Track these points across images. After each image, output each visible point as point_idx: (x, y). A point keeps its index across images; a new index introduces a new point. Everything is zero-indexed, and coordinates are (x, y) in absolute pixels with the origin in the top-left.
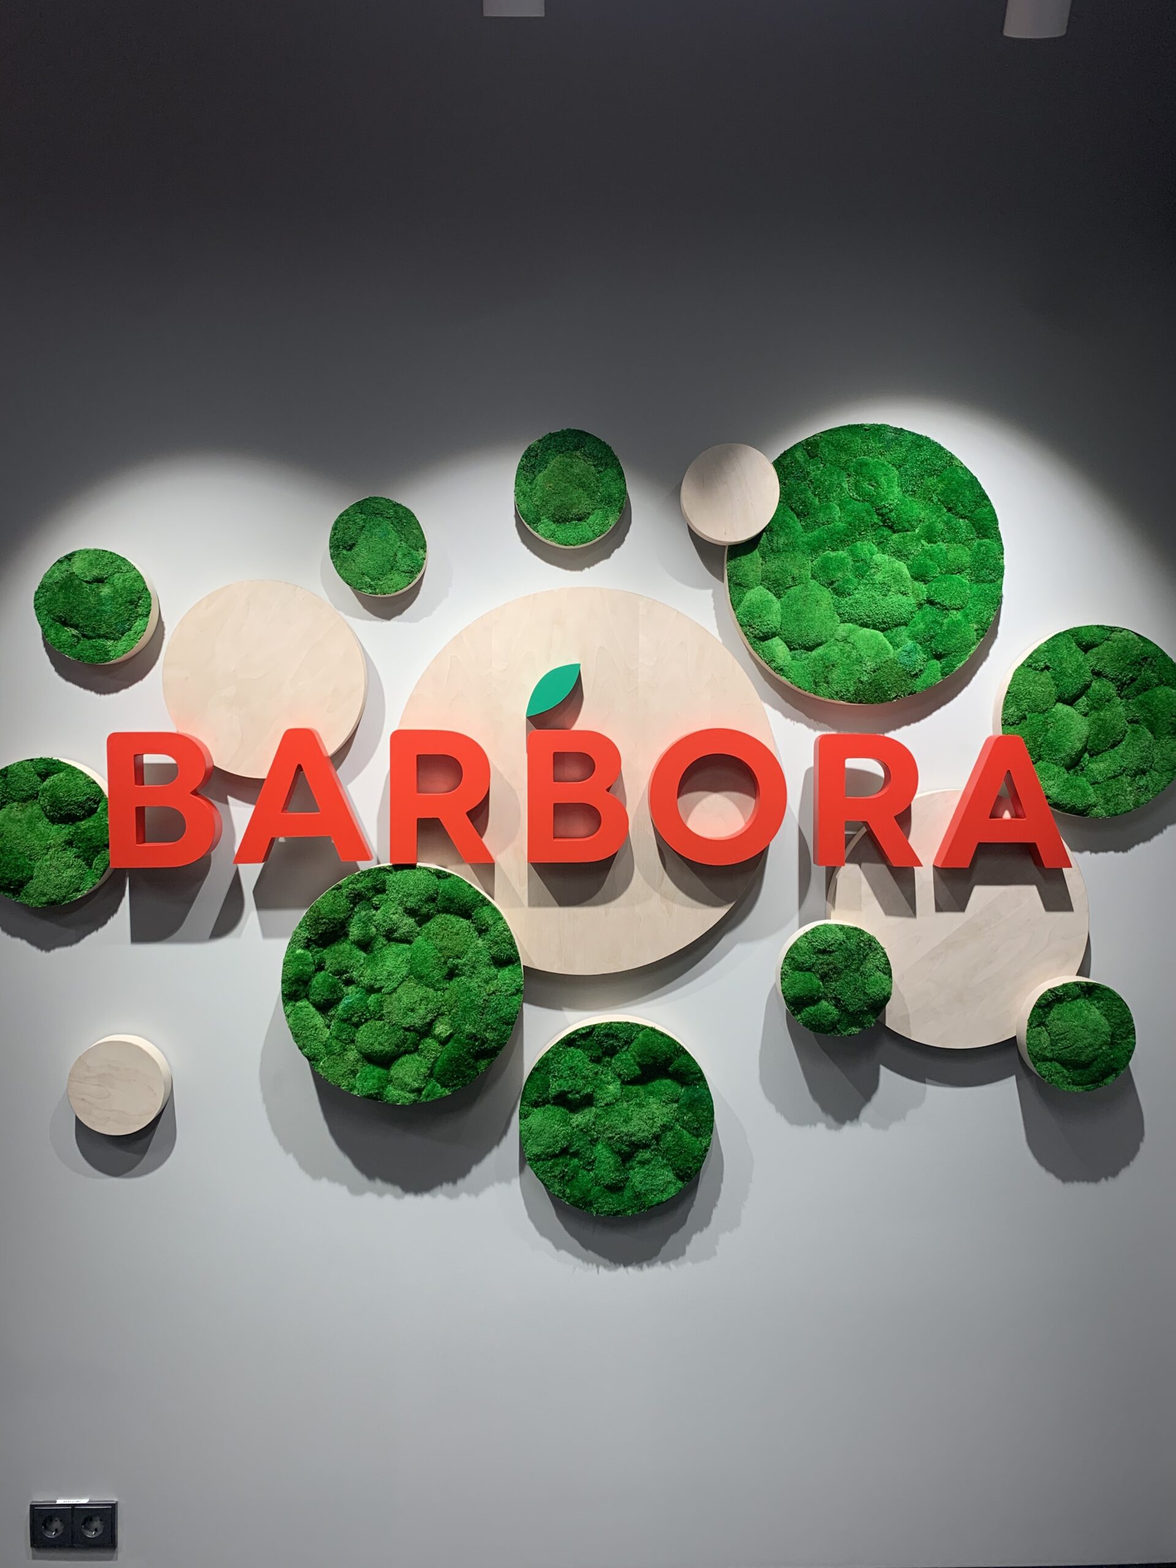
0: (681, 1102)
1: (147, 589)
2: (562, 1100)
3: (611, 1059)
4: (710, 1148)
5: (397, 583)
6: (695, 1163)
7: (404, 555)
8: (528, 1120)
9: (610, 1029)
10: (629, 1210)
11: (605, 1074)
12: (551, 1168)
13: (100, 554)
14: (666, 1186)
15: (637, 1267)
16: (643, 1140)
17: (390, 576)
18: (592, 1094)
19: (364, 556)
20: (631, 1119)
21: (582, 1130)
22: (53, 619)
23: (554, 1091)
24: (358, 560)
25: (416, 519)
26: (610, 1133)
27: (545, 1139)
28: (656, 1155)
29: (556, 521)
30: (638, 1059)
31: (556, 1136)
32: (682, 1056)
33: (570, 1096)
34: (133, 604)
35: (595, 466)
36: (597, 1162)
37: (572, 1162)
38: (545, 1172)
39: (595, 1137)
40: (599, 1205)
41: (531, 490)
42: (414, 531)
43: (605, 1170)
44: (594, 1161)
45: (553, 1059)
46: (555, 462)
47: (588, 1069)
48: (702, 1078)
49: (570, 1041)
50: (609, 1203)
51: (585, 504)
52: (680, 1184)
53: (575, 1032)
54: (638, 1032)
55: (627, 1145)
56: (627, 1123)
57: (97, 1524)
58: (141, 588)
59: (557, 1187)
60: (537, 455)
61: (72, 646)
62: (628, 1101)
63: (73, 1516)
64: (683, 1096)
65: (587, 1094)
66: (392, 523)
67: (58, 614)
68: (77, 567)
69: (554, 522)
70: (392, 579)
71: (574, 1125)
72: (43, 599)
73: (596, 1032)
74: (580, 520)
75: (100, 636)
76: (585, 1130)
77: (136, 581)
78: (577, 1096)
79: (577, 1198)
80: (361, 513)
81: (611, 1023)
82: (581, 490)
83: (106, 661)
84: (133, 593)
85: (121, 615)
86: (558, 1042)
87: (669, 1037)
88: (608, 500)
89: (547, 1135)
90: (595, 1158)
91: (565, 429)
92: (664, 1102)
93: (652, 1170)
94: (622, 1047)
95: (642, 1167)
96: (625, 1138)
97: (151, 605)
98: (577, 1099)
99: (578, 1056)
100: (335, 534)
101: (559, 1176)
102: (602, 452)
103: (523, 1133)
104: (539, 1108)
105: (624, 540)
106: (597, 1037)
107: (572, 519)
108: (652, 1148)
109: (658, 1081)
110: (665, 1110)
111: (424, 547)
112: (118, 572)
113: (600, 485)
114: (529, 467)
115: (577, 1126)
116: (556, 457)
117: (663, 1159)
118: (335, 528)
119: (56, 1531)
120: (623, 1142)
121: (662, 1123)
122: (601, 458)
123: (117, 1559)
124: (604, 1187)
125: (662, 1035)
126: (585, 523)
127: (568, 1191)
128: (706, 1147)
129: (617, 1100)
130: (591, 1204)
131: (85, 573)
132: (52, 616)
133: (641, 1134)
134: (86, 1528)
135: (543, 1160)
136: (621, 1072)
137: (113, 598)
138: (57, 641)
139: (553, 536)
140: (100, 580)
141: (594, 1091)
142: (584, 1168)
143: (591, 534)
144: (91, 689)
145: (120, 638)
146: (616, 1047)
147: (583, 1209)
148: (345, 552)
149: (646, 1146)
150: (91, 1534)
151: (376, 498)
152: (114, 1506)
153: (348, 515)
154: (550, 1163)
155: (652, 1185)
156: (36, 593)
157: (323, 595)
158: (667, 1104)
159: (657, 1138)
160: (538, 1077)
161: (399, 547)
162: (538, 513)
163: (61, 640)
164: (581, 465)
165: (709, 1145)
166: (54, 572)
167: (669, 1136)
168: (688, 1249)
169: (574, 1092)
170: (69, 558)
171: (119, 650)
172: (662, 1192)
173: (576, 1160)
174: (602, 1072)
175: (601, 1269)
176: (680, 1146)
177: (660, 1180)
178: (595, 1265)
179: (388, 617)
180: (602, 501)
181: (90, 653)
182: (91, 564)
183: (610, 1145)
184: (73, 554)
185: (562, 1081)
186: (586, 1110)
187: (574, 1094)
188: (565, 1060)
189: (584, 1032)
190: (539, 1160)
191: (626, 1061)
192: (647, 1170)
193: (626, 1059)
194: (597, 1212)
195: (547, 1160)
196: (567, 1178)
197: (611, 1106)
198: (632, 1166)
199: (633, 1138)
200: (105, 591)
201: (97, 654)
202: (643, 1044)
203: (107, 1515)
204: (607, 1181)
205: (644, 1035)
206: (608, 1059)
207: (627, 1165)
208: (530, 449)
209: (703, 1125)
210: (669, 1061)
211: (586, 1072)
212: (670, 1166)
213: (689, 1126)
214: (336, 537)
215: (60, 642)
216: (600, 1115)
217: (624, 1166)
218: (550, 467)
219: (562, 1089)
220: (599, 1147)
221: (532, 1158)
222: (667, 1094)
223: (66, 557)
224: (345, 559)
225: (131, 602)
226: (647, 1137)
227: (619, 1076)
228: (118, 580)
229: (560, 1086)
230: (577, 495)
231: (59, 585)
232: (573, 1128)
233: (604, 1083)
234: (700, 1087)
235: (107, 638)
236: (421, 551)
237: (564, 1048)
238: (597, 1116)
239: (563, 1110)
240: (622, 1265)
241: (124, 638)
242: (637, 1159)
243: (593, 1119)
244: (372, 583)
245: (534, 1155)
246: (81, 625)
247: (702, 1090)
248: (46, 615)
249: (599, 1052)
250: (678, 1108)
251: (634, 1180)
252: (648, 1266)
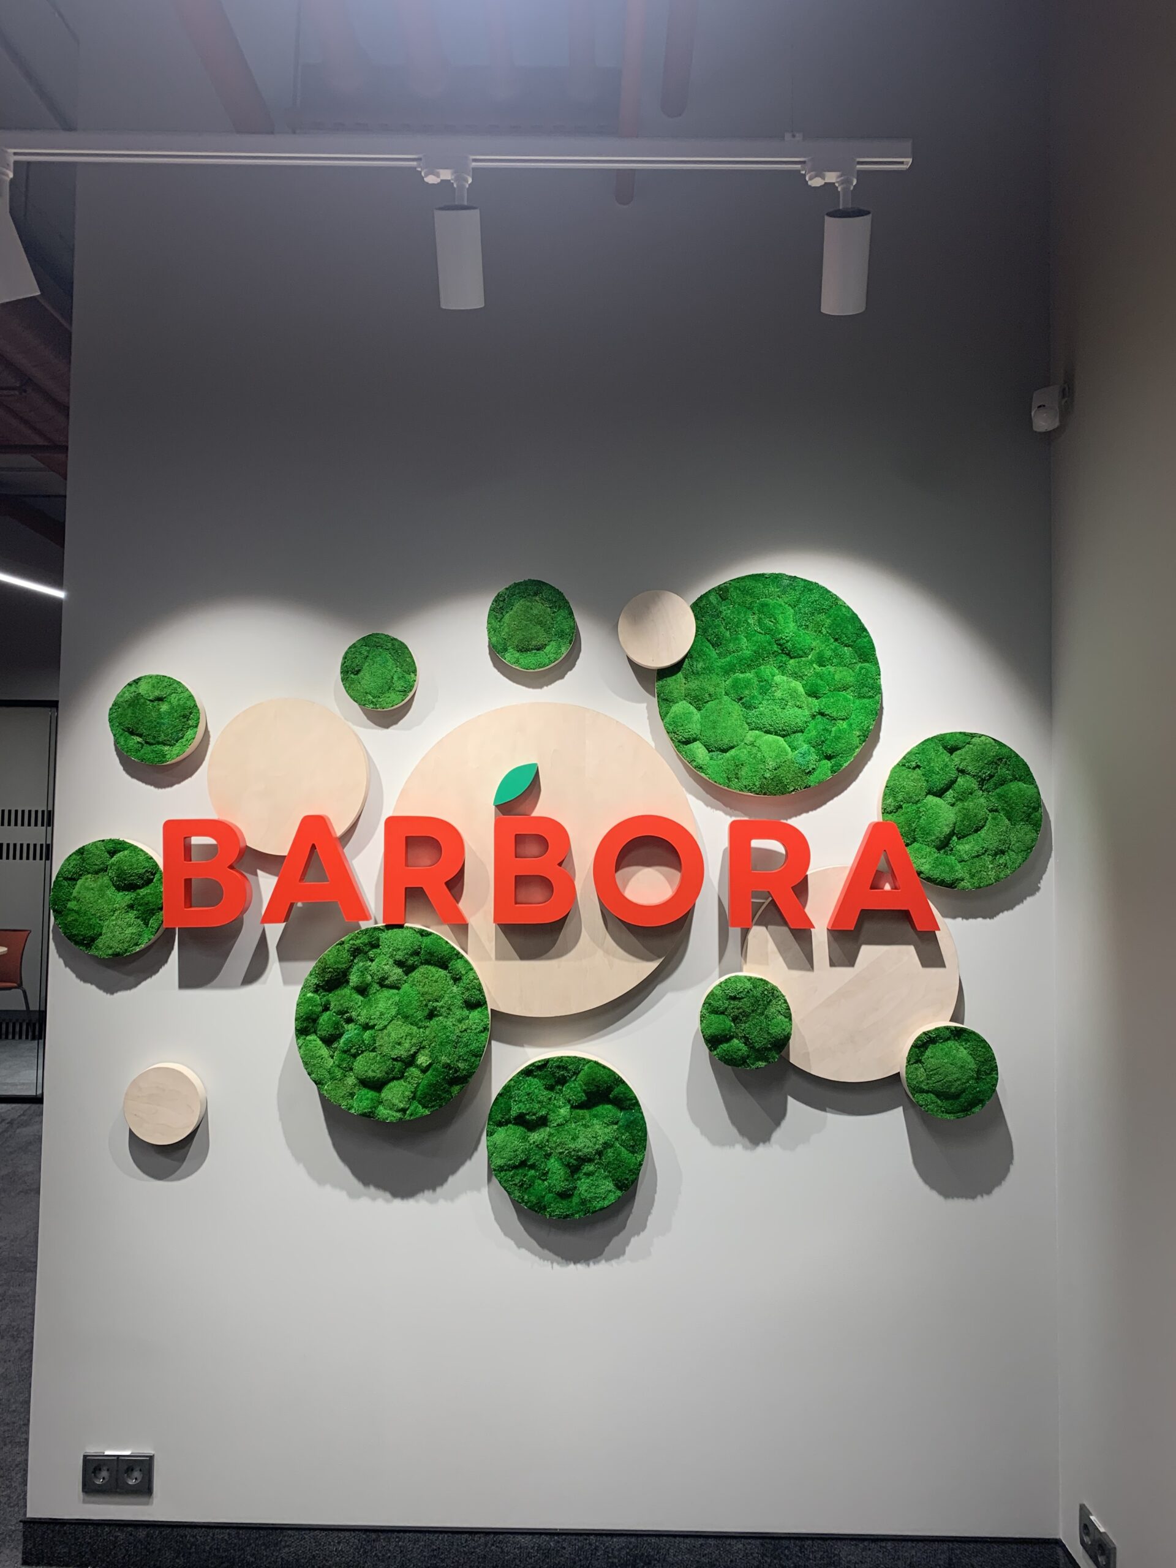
0: (620, 1123)
1: (196, 706)
2: (521, 1120)
3: (563, 1087)
4: (644, 1163)
5: (394, 700)
6: (631, 1175)
7: (399, 678)
8: (494, 1136)
9: (561, 1061)
10: (577, 1214)
11: (557, 1100)
12: (512, 1177)
13: (161, 679)
14: (607, 1194)
15: (584, 1265)
16: (588, 1154)
17: (387, 695)
18: (546, 1117)
19: (367, 679)
20: (578, 1137)
21: (537, 1146)
22: (123, 730)
23: (514, 1112)
24: (363, 682)
25: (408, 650)
26: (561, 1149)
27: (507, 1154)
28: (599, 1168)
29: (520, 651)
30: (584, 1087)
31: (516, 1150)
32: (621, 1085)
33: (527, 1117)
34: (185, 718)
35: (550, 607)
36: (550, 1173)
37: (529, 1173)
38: (507, 1181)
39: (549, 1152)
40: (551, 1209)
41: (500, 626)
42: (407, 659)
43: (556, 1180)
44: (547, 1172)
45: (514, 1086)
46: (519, 605)
47: (543, 1095)
48: (637, 1104)
49: (528, 1072)
50: (559, 1208)
51: (542, 638)
52: (619, 1193)
53: (532, 1065)
54: (584, 1065)
55: (575, 1159)
56: (575, 1140)
57: (137, 1474)
58: (192, 705)
59: (517, 1194)
60: (505, 600)
61: (137, 751)
62: (575, 1123)
63: (118, 1464)
64: (621, 1119)
65: (542, 1116)
66: (390, 653)
67: (126, 726)
68: (143, 689)
69: (518, 651)
70: (389, 697)
71: (531, 1142)
72: (115, 714)
73: (549, 1065)
74: (538, 649)
75: (159, 743)
76: (540, 1146)
77: (188, 700)
78: (534, 1117)
79: (534, 1203)
80: (365, 646)
81: (562, 1057)
82: (539, 627)
83: (163, 762)
84: (186, 709)
85: (176, 726)
86: (519, 1073)
87: (609, 1069)
88: (561, 634)
89: (508, 1150)
90: (549, 1170)
91: (527, 579)
92: (605, 1123)
93: (596, 1180)
94: (571, 1078)
95: (588, 1178)
96: (573, 1153)
97: (199, 718)
98: (534, 1120)
99: (535, 1084)
100: (345, 662)
101: (518, 1185)
102: (556, 597)
103: (490, 1147)
104: (503, 1127)
105: (575, 664)
106: (551, 1068)
107: (532, 649)
108: (596, 1162)
109: (601, 1106)
110: (606, 1130)
111: (415, 672)
112: (175, 693)
113: (555, 622)
114: (498, 609)
115: (534, 1142)
116: (519, 601)
117: (605, 1172)
118: (345, 658)
119: (104, 1478)
120: (571, 1157)
121: (603, 1141)
122: (555, 602)
123: (152, 1503)
124: (556, 1194)
125: (604, 1067)
126: (542, 652)
127: (526, 1197)
128: (640, 1161)
129: (567, 1122)
130: (545, 1208)
131: (148, 694)
132: (122, 727)
133: (586, 1150)
134: (129, 1476)
135: (506, 1170)
136: (571, 1098)
137: (170, 713)
138: (126, 746)
139: (517, 661)
140: (160, 699)
141: (548, 1114)
142: (540, 1178)
143: (547, 661)
144: (151, 784)
145: (175, 744)
146: (566, 1077)
147: (539, 1213)
148: (352, 676)
149: (590, 1160)
150: (132, 1482)
151: (378, 634)
152: (151, 1458)
153: (355, 647)
154: (511, 1173)
155: (595, 1193)
156: (111, 709)
157: (336, 710)
158: (608, 1125)
159: (600, 1153)
160: (502, 1101)
161: (395, 672)
162: (505, 644)
163: (129, 746)
164: (539, 607)
165: (643, 1160)
166: (124, 693)
167: (610, 1152)
168: (628, 1249)
169: (531, 1114)
170: (137, 681)
171: (174, 754)
172: (604, 1199)
173: (533, 1171)
174: (555, 1098)
175: (555, 1265)
176: (618, 1160)
177: (602, 1189)
178: (549, 1263)
179: (387, 726)
180: (556, 635)
181: (151, 756)
182: (154, 687)
183: (561, 1159)
184: (139, 679)
185: (521, 1104)
186: (542, 1130)
187: (531, 1116)
188: (524, 1087)
189: (540, 1064)
190: (502, 1171)
191: (575, 1089)
192: (592, 1180)
193: (574, 1087)
194: (550, 1216)
195: (509, 1170)
196: (525, 1186)
197: (562, 1126)
198: (579, 1177)
199: (580, 1153)
200: (164, 707)
201: (156, 757)
202: (588, 1075)
203: (144, 1466)
204: (558, 1189)
205: (588, 1068)
206: (559, 1087)
207: (576, 1177)
208: (499, 595)
209: (638, 1143)
210: (610, 1089)
211: (541, 1098)
212: (611, 1177)
213: (627, 1144)
214: (346, 664)
215: (127, 748)
216: (553, 1134)
217: (573, 1177)
218: (515, 609)
219: (521, 1111)
220: (552, 1160)
221: (497, 1169)
222: (608, 1117)
223: (134, 681)
224: (353, 682)
225: (184, 716)
226: (591, 1152)
227: (569, 1101)
228: (174, 699)
229: (520, 1108)
230: (536, 630)
231: (128, 703)
232: (531, 1144)
233: (556, 1107)
234: (636, 1111)
235: (165, 744)
236: (413, 675)
237: (523, 1077)
238: (550, 1135)
239: (522, 1129)
240: (572, 1262)
241: (178, 744)
242: (583, 1171)
243: (547, 1137)
244: (374, 700)
245: (498, 1166)
246: (144, 734)
247: (637, 1114)
248: (118, 726)
249: (552, 1081)
250: (617, 1129)
251: (581, 1189)
252: (594, 1263)
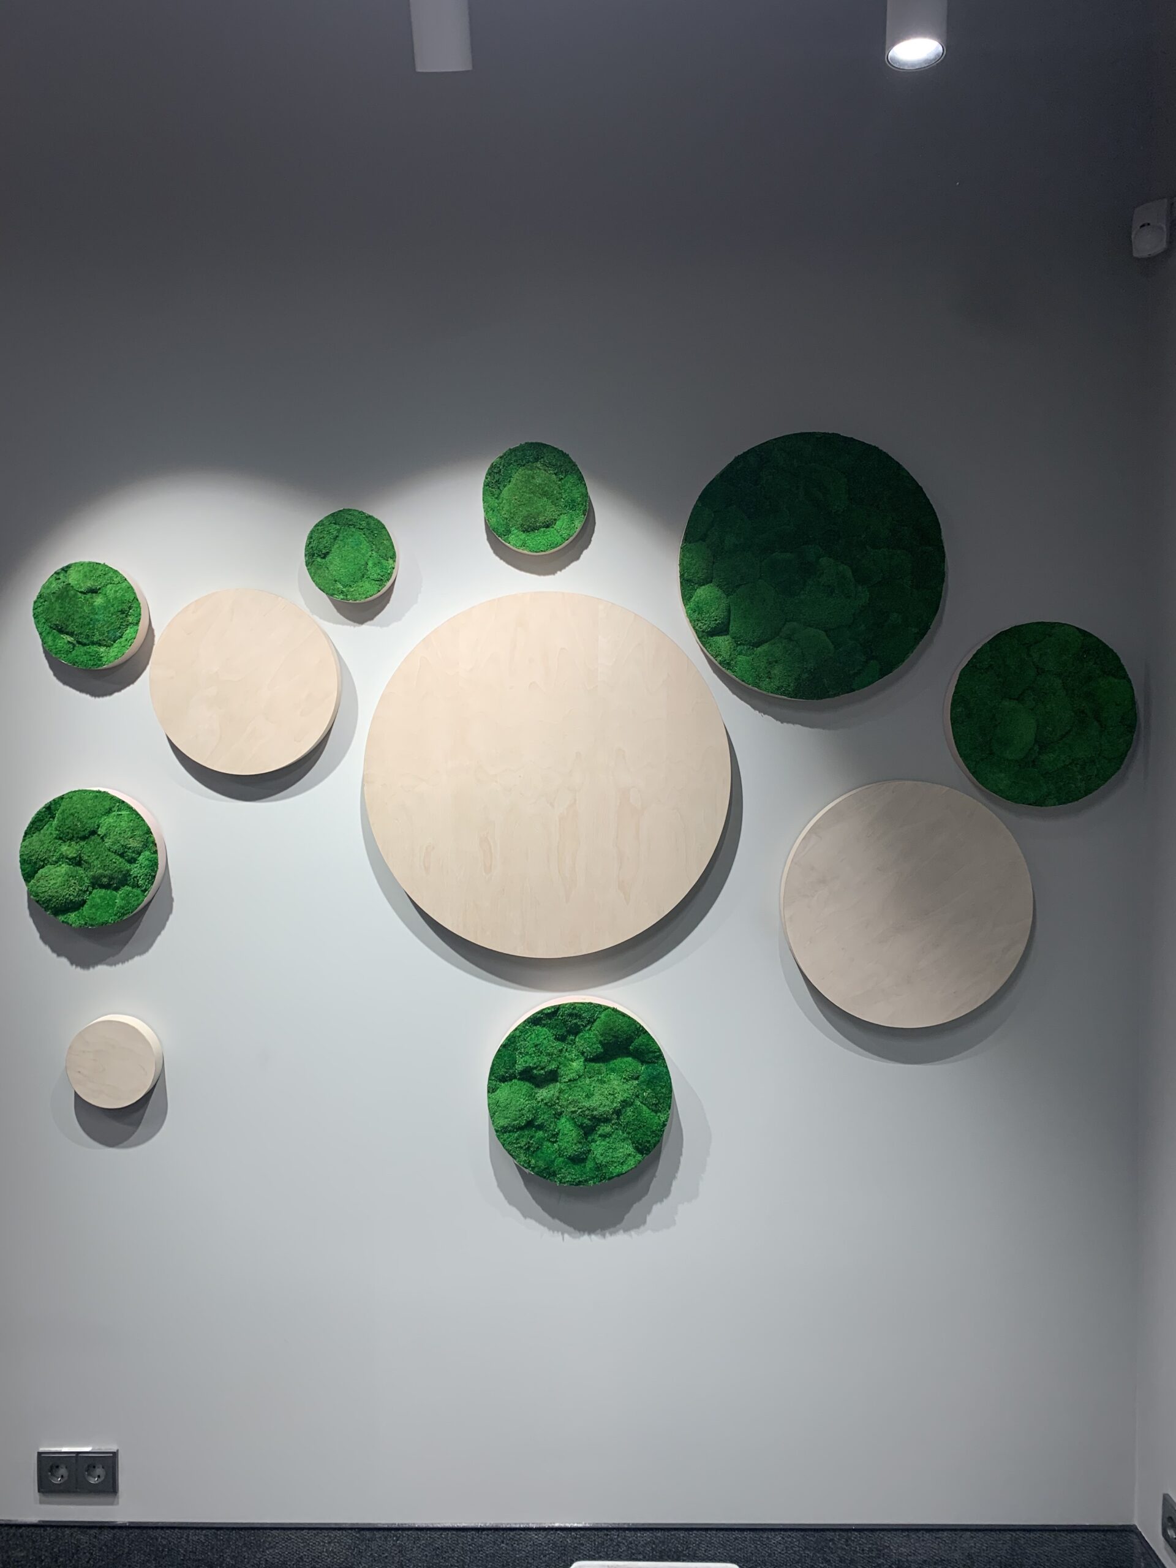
0: (641, 1079)
1: (137, 600)
2: (527, 1075)
3: (575, 1037)
4: (668, 1123)
5: (367, 590)
6: (653, 1137)
7: (375, 565)
8: (496, 1093)
9: (573, 1009)
10: (590, 1180)
11: (569, 1052)
12: (517, 1139)
13: (94, 566)
14: (626, 1159)
15: (599, 1236)
16: (604, 1114)
17: (360, 584)
18: (557, 1071)
19: (336, 564)
20: (593, 1095)
21: (546, 1104)
22: (51, 627)
23: (519, 1066)
24: (331, 568)
25: (386, 530)
26: (573, 1107)
27: (512, 1112)
28: (617, 1129)
29: (526, 531)
30: (600, 1038)
31: (522, 1109)
32: (643, 1036)
33: (535, 1071)
34: (124, 613)
35: (556, 474)
36: (560, 1134)
37: (537, 1134)
38: (511, 1143)
39: (559, 1111)
40: (562, 1175)
41: (499, 504)
42: (385, 542)
43: (568, 1142)
44: (558, 1134)
45: (519, 1037)
46: (518, 476)
47: (553, 1047)
48: (660, 1057)
49: (535, 1020)
50: (571, 1173)
51: (550, 512)
52: (639, 1157)
53: (541, 1012)
54: (600, 1013)
55: (589, 1119)
56: (589, 1098)
57: (99, 1471)
58: (132, 598)
59: (523, 1158)
60: (500, 471)
61: (68, 652)
62: (590, 1078)
63: (77, 1461)
64: (643, 1073)
65: (551, 1070)
66: (364, 534)
67: (54, 622)
68: (73, 578)
69: (523, 531)
70: (362, 587)
71: (539, 1099)
72: (41, 608)
73: (560, 1012)
74: (546, 527)
75: (93, 643)
76: (549, 1104)
77: (126, 592)
78: (542, 1071)
79: (542, 1168)
80: (335, 524)
81: (575, 1003)
82: (545, 499)
83: (99, 666)
84: (123, 603)
85: (112, 623)
86: (525, 1021)
87: (629, 1017)
88: (572, 507)
89: (513, 1108)
90: (559, 1131)
91: (523, 443)
92: (624, 1079)
93: (613, 1143)
94: (586, 1026)
95: (604, 1140)
96: (587, 1112)
97: (140, 615)
98: (542, 1075)
99: (544, 1035)
100: (310, 543)
101: (524, 1148)
102: (563, 463)
103: (491, 1106)
104: (506, 1083)
105: (589, 544)
106: (562, 1016)
107: (539, 527)
108: (613, 1122)
109: (619, 1059)
110: (626, 1086)
111: (393, 557)
112: (111, 583)
113: (563, 491)
114: (495, 482)
115: (542, 1100)
116: (518, 470)
117: (623, 1133)
118: (310, 537)
119: (62, 1477)
120: (585, 1116)
121: (622, 1099)
122: (561, 466)
123: (118, 1504)
124: (567, 1158)
125: (624, 1015)
126: (551, 530)
127: (533, 1161)
128: (664, 1121)
129: (580, 1077)
130: (554, 1174)
131: (79, 584)
132: (49, 624)
133: (602, 1109)
134: (89, 1475)
135: (510, 1132)
136: (585, 1050)
137: (105, 608)
138: (54, 647)
139: (520, 544)
140: (94, 591)
141: (558, 1068)
142: (549, 1140)
143: (556, 541)
144: (87, 692)
145: (112, 645)
146: (579, 1026)
147: (547, 1179)
148: (319, 559)
149: (607, 1120)
150: (94, 1481)
151: (349, 510)
152: (115, 1454)
153: (323, 525)
154: (516, 1135)
155: (612, 1157)
156: (35, 602)
157: (301, 603)
158: (627, 1081)
159: (618, 1112)
160: (506, 1053)
161: (370, 557)
162: (506, 523)
164: (542, 476)
165: (667, 1120)
166: (51, 583)
167: (629, 1111)
168: (649, 1218)
169: (539, 1068)
170: (65, 570)
171: (111, 656)
172: (622, 1164)
173: (541, 1132)
174: (566, 1050)
175: (566, 1236)
176: (639, 1120)
177: (620, 1152)
178: (560, 1233)
179: (361, 621)
180: (566, 507)
181: (85, 658)
182: (86, 576)
183: (574, 1119)
184: (69, 567)
185: (528, 1057)
186: (551, 1086)
187: (539, 1070)
188: (531, 1038)
189: (549, 1011)
190: (505, 1132)
191: (589, 1039)
192: (608, 1143)
194: (560, 1182)
195: (513, 1131)
196: (532, 1149)
197: (575, 1082)
198: (593, 1139)
199: (595, 1113)
200: (99, 600)
201: (90, 660)
202: (605, 1023)
203: (108, 1462)
204: (570, 1152)
205: (606, 1016)
206: (572, 1037)
207: (590, 1138)
208: (493, 466)
209: (662, 1101)
210: (630, 1040)
211: (550, 1050)
212: (630, 1139)
213: (648, 1102)
214: (310, 546)
215: (56, 648)
216: (564, 1090)
217: (586, 1139)
218: (513, 480)
219: (527, 1065)
220: (563, 1120)
221: (500, 1129)
222: (627, 1071)
223: (63, 569)
224: (320, 566)
225: (122, 612)
226: (608, 1111)
227: (583, 1053)
228: (110, 590)
229: (526, 1062)
230: (542, 504)
231: (56, 595)
232: (539, 1102)
233: (568, 1060)
234: (660, 1066)
235: (100, 645)
236: (391, 561)
237: (530, 1027)
238: (561, 1091)
239: (529, 1085)
240: (586, 1233)
241: (115, 645)
242: (599, 1133)
243: (557, 1094)
244: (344, 589)
245: (501, 1127)
246: (75, 633)
247: (661, 1069)
248: (44, 623)
249: (563, 1031)
250: (638, 1084)
251: (595, 1153)
252: (611, 1234)
